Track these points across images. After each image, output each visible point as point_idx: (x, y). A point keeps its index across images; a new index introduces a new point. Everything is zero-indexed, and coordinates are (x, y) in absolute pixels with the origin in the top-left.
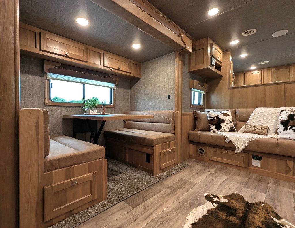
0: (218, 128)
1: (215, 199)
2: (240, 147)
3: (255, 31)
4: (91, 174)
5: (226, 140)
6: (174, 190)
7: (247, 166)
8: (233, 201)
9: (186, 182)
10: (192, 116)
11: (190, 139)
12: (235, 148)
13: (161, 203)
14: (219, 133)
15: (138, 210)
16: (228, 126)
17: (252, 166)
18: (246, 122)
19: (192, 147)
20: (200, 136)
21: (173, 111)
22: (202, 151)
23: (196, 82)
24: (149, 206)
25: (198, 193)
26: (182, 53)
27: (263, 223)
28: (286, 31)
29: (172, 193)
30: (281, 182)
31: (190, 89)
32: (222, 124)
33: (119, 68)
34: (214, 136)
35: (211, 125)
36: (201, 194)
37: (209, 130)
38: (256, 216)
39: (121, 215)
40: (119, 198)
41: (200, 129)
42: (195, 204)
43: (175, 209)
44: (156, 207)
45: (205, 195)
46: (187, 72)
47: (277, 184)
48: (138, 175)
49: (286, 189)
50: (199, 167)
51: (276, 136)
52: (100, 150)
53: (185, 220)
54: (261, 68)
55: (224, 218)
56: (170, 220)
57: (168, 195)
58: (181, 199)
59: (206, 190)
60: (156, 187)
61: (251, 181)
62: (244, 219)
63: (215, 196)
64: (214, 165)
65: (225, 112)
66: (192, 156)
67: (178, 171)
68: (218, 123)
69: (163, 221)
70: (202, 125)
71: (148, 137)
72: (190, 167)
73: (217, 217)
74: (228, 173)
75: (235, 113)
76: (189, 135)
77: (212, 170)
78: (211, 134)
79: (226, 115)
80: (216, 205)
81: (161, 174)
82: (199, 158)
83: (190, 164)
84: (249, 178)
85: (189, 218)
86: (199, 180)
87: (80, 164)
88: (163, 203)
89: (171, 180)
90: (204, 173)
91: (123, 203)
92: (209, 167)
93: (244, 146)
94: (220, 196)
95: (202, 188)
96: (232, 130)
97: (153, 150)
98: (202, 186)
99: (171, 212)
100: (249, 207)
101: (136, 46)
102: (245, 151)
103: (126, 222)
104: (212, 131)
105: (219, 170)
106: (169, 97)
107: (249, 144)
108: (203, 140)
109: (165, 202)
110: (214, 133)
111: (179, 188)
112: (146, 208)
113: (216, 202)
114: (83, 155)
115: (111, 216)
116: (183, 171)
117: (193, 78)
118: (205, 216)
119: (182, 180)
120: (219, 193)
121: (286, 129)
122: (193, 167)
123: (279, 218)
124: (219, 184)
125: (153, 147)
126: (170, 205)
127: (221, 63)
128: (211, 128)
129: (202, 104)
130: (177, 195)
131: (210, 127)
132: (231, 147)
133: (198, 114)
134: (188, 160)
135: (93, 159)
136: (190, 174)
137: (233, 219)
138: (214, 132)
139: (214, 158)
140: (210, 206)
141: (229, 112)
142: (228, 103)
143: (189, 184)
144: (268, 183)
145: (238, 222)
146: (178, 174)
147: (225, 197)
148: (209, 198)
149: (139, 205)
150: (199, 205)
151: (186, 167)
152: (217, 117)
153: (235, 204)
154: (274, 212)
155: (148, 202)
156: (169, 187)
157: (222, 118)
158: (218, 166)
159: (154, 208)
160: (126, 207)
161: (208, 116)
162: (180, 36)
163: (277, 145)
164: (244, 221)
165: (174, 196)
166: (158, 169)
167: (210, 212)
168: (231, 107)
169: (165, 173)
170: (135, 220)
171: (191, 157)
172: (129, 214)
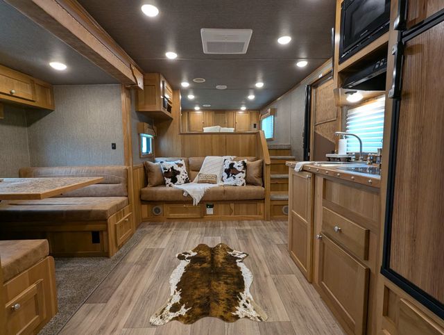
0: (174, 180)
1: (187, 256)
2: (197, 199)
3: (204, 80)
4: (34, 285)
5: (184, 194)
6: (143, 264)
7: (203, 216)
8: (201, 252)
9: (152, 251)
10: (142, 169)
11: (143, 198)
12: (193, 201)
13: (137, 282)
14: (176, 186)
15: (113, 302)
16: (183, 177)
17: (207, 215)
18: (199, 171)
19: (145, 208)
20: (155, 193)
21: (124, 167)
22: (158, 211)
23: (146, 125)
24: (124, 293)
25: (169, 256)
26: (130, 88)
27: (224, 259)
28: (226, 87)
29: (142, 268)
30: (227, 222)
31: (139, 134)
32: (178, 176)
33: (11, 93)
34: (171, 192)
35: (166, 179)
36: (172, 256)
37: (164, 184)
38: (219, 256)
39: (94, 318)
40: (76, 303)
41: (154, 184)
42: (171, 267)
43: (155, 281)
44: (133, 288)
45: (177, 256)
46: (134, 111)
47: (225, 225)
48: (85, 265)
49: (232, 228)
50: (158, 230)
51: (222, 184)
52: (42, 246)
53: (170, 285)
54: (203, 110)
55: (199, 267)
56: (155, 292)
57: (139, 272)
58: (156, 269)
59: (176, 251)
60: (119, 269)
61: (209, 228)
62: (213, 262)
63: (186, 253)
64: (172, 223)
65: (179, 162)
66: (145, 219)
67: (138, 242)
68: (173, 175)
69: (148, 297)
70: (155, 178)
71: (94, 209)
72: (149, 233)
73: (193, 270)
74: (188, 228)
75: (188, 162)
76: (141, 193)
77: (173, 229)
78: (167, 188)
79: (180, 165)
80: (189, 260)
81: (119, 253)
82: (154, 219)
83: (147, 229)
84: (206, 227)
85: (171, 282)
86: (165, 243)
87: (15, 276)
88: (139, 282)
89: (134, 255)
90: (166, 235)
91: (86, 305)
92: (168, 227)
93: (201, 198)
94: (190, 251)
95: (171, 250)
96: (187, 181)
97: (107, 224)
98: (170, 249)
99: (152, 285)
100: (213, 251)
101: (58, 66)
102: (202, 202)
103: (107, 320)
104: (167, 185)
105: (179, 227)
106: (114, 147)
107: (204, 195)
108: (159, 197)
109: (141, 280)
110: (171, 188)
111: (148, 260)
112: (122, 296)
113: (188, 258)
114: (18, 261)
115: (80, 326)
116: (143, 240)
117: (141, 120)
118: (184, 274)
119: (146, 250)
120: (187, 249)
121: (228, 177)
122: (152, 231)
123: (232, 251)
124: (184, 241)
125: (106, 220)
126: (147, 279)
127: (171, 103)
128: (167, 182)
129: (150, 152)
130: (150, 267)
131: (165, 181)
132: (189, 200)
133: (149, 166)
134: (142, 225)
135: (32, 263)
136: (153, 240)
137: (205, 265)
138: (170, 186)
139: (172, 215)
140: (185, 263)
141: (183, 162)
142: (179, 151)
143: (157, 251)
144: (220, 226)
145: (209, 266)
146: (139, 246)
147: (194, 251)
148: (181, 257)
149: (110, 297)
150: (175, 267)
151: (144, 234)
152: (172, 168)
153: (203, 253)
154: (228, 248)
155: (120, 288)
156: (136, 263)
157: (177, 170)
158: (176, 223)
159: (131, 291)
160: (93, 308)
161: (162, 167)
162: (131, 69)
163: (224, 192)
164: (212, 263)
165: (146, 269)
166: (115, 248)
167: (187, 268)
168: (183, 155)
169: (122, 249)
170: (117, 312)
171: (144, 221)
172: (104, 312)
